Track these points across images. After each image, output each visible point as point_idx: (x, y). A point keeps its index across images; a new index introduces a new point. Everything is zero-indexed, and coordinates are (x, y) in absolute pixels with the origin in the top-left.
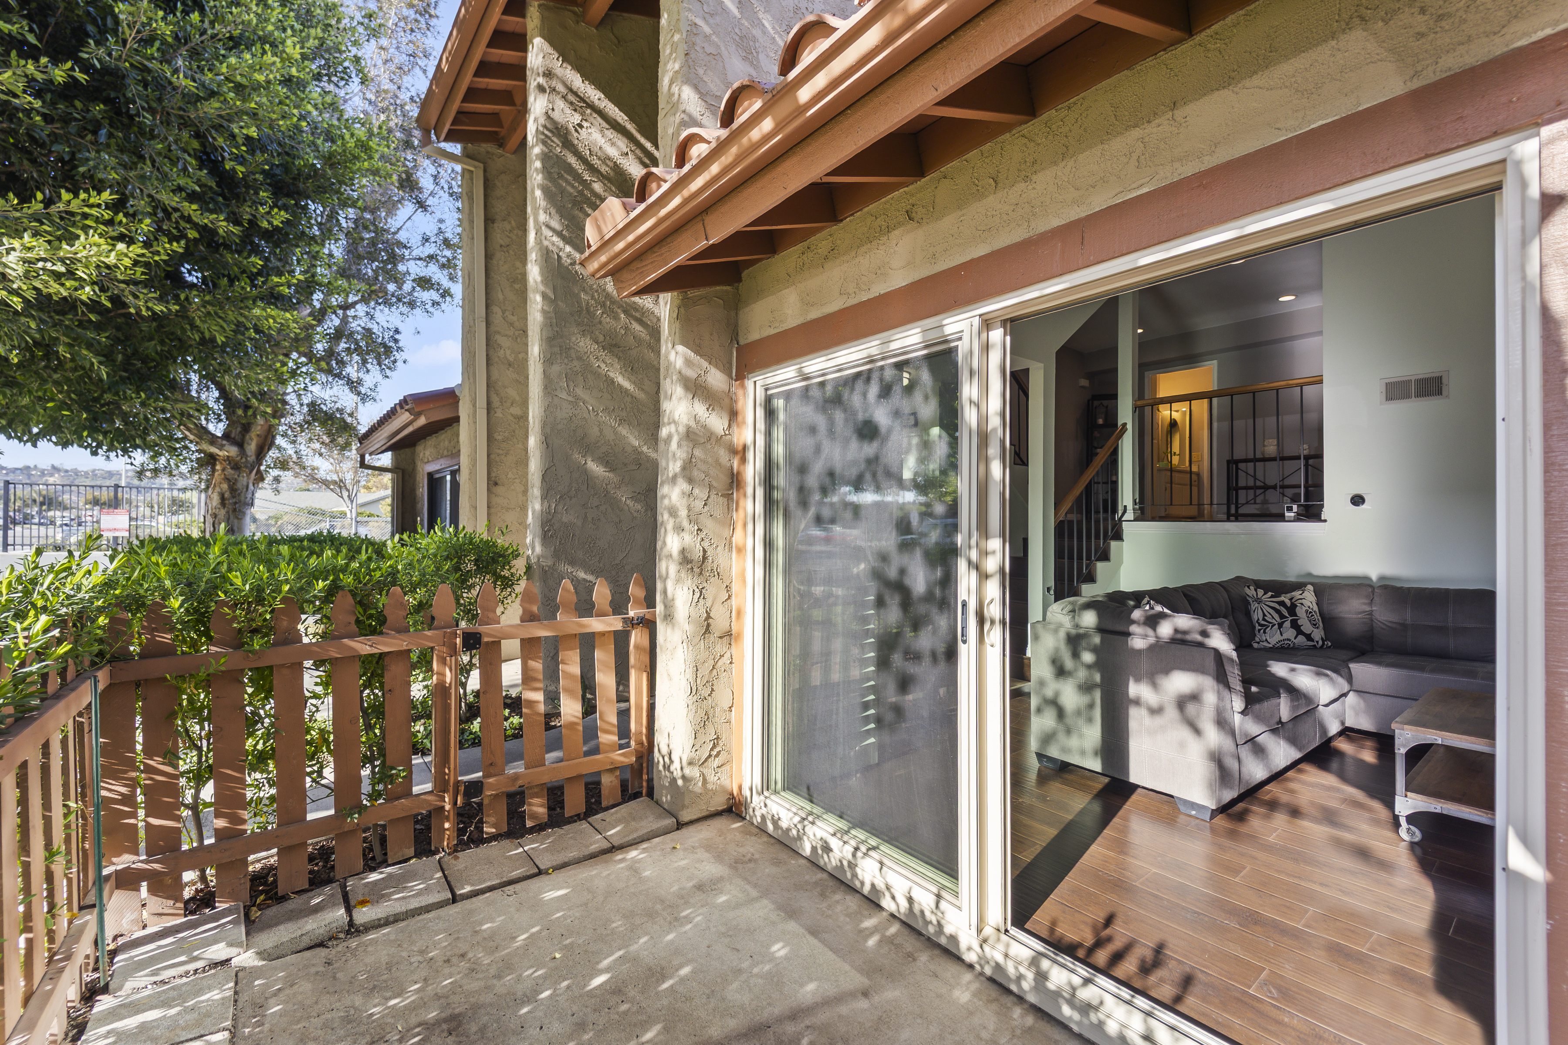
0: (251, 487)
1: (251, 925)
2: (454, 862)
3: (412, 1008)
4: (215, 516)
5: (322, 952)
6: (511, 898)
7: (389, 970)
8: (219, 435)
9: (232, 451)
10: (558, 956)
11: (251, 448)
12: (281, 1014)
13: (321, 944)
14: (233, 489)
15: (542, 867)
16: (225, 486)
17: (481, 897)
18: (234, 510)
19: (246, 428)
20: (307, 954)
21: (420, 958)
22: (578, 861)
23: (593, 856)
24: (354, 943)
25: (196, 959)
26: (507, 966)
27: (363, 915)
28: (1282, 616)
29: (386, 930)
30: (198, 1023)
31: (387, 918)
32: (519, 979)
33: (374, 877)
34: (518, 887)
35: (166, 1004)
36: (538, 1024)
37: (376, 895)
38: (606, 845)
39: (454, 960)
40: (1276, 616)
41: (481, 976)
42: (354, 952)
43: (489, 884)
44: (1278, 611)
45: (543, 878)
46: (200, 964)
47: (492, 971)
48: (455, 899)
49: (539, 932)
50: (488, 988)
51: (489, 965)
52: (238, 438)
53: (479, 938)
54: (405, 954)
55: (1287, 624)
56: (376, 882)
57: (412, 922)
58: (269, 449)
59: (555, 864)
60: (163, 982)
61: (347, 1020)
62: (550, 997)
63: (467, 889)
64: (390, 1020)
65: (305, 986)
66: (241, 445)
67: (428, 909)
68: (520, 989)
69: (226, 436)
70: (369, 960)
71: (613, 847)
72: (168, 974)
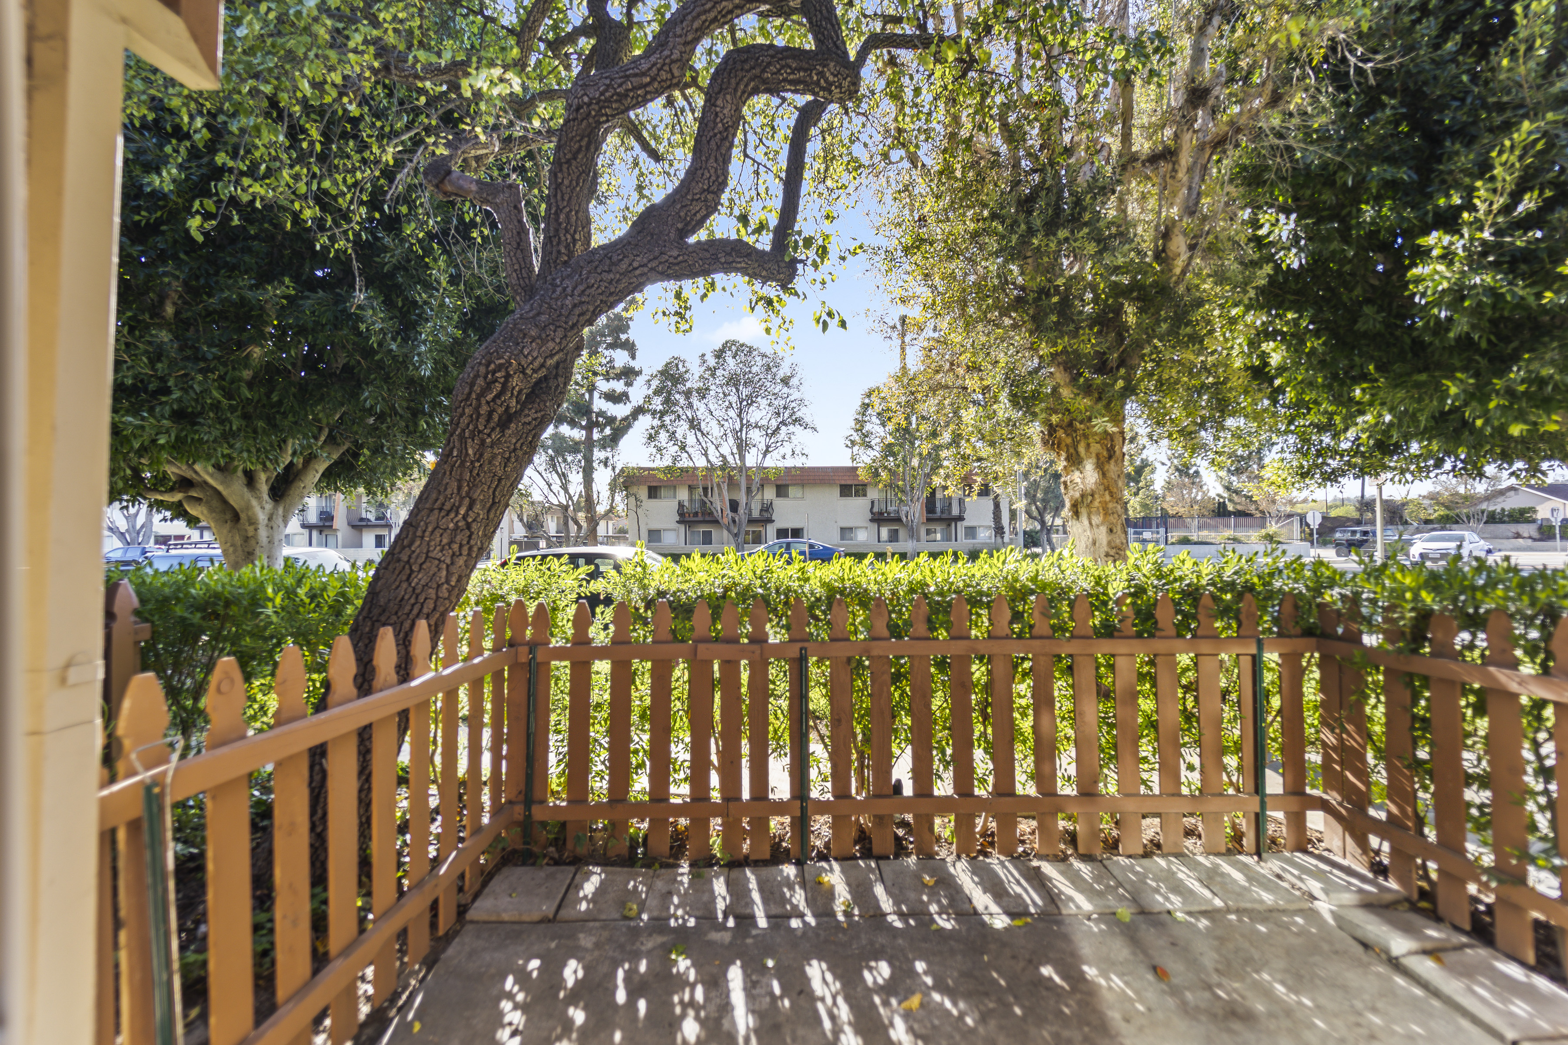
1: (1375, 906)
3: (1272, 998)
5: (1359, 950)
7: (1334, 986)
13: (1365, 946)
20: (1352, 942)
24: (1374, 964)
25: (1304, 880)
27: (1419, 963)
30: (1228, 892)
35: (1253, 881)
42: (1366, 966)
46: (1299, 884)
54: (1367, 998)
60: (1279, 877)
61: (1249, 961)
64: (1253, 984)
65: (1298, 942)
72: (1288, 876)
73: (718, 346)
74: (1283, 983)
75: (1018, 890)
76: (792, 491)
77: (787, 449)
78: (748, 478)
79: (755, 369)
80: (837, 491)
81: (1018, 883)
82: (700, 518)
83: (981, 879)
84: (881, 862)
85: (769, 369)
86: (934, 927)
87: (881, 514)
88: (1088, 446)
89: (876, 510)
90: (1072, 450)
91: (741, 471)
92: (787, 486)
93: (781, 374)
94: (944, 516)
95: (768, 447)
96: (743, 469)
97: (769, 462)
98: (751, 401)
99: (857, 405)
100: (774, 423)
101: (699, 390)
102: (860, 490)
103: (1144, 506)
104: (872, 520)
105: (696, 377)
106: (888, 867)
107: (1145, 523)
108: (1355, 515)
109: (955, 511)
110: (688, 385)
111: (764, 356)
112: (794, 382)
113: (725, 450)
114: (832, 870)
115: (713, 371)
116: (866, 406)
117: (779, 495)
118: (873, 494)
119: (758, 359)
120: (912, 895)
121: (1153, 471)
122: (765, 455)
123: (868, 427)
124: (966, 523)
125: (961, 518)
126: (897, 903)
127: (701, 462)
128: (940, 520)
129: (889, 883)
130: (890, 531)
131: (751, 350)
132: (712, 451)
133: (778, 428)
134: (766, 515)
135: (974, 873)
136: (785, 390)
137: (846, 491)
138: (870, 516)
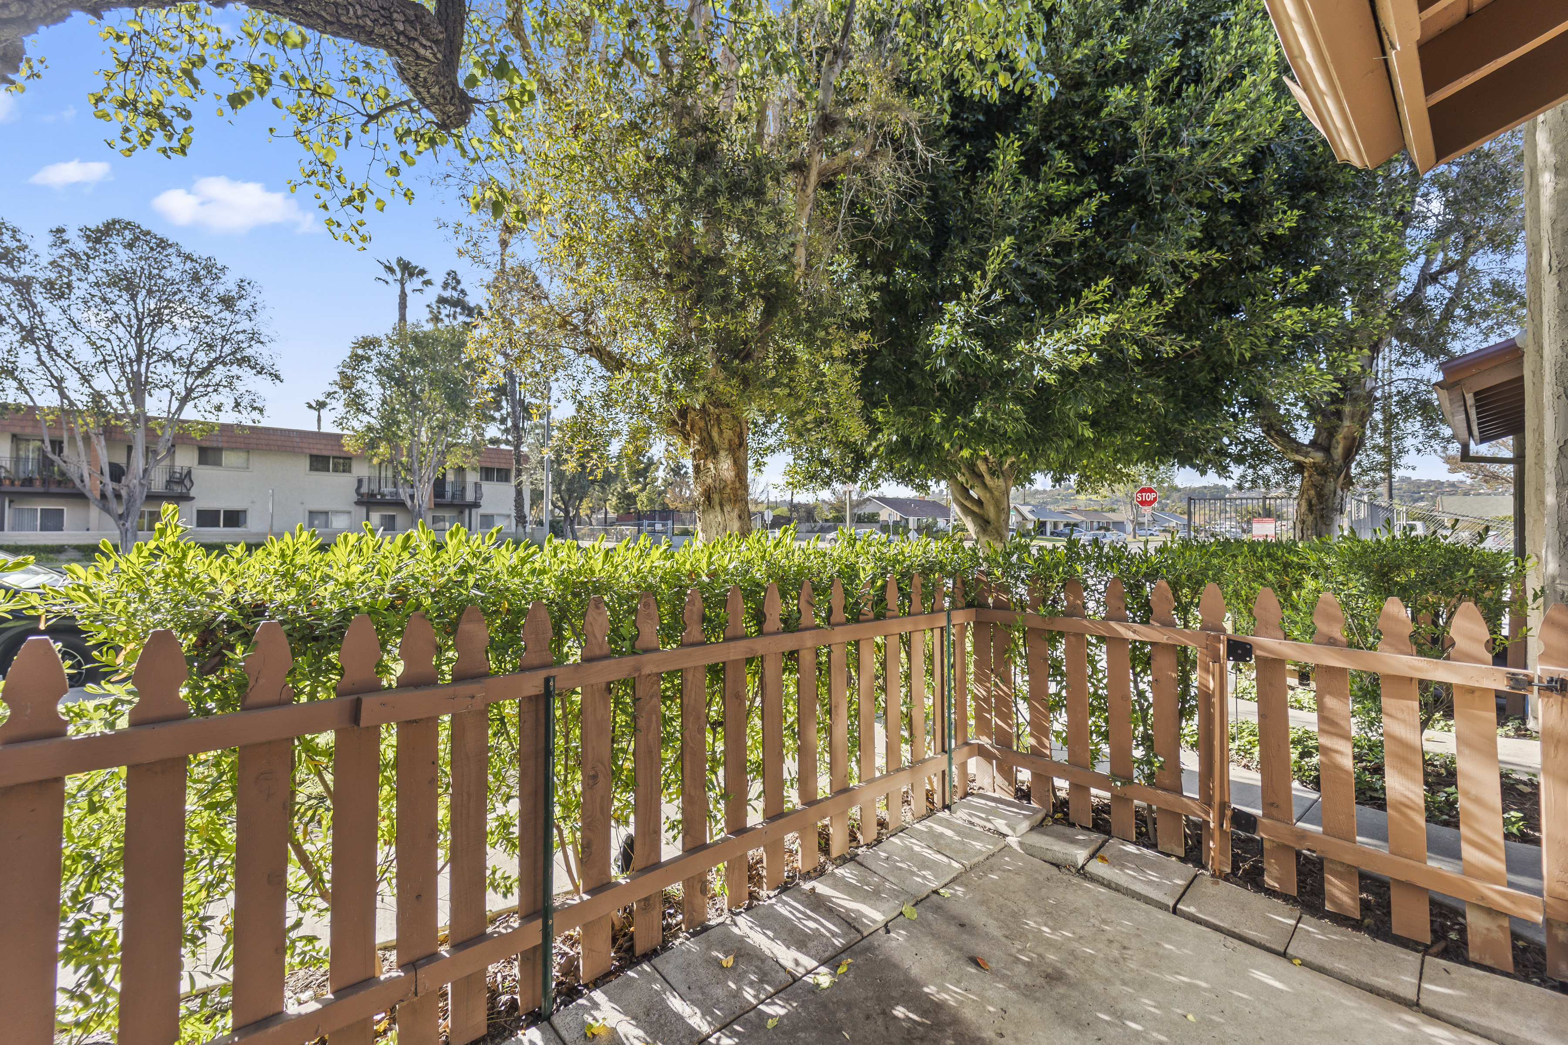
0: (1339, 492)
1: (1038, 827)
2: (1209, 884)
3: (1050, 943)
4: (1303, 522)
5: (1054, 871)
6: (1224, 949)
7: (1071, 912)
8: (1307, 442)
9: (1318, 457)
10: (1190, 1017)
11: (1338, 451)
12: (994, 882)
13: (1057, 866)
14: (1320, 496)
15: (1290, 951)
16: (1312, 492)
17: (1199, 927)
18: (1322, 516)
19: (1331, 433)
20: (1047, 865)
21: (1097, 923)
22: (1346, 981)
23: (1373, 990)
24: (1075, 880)
25: (989, 821)
26: (1143, 985)
27: (1097, 867)
29: (1102, 890)
30: (957, 852)
31: (1110, 882)
32: (1133, 999)
33: (1131, 848)
34: (1245, 947)
35: (958, 833)
36: (1101, 1035)
37: (1120, 861)
38: (1410, 994)
39: (1115, 945)
41: (1115, 970)
42: (1069, 884)
43: (1216, 922)
45: (1282, 963)
46: (989, 825)
47: (1127, 976)
48: (1175, 911)
49: (1205, 990)
50: (1108, 981)
51: (1132, 970)
52: (1325, 444)
53: (1153, 949)
54: (1092, 913)
56: (1128, 853)
57: (1128, 901)
58: (1357, 453)
59: (1309, 958)
60: (972, 824)
61: (1014, 915)
62: (1137, 1033)
63: (1192, 910)
64: (1030, 936)
65: (1022, 880)
66: (1327, 450)
67: (1148, 900)
68: (1125, 1005)
69: (1313, 443)
70: (1070, 897)
71: (1417, 1004)
72: (975, 820)
73: (96, 222)
74: (1046, 925)
75: (812, 924)
76: (228, 458)
77: (225, 398)
78: (150, 433)
79: (168, 274)
80: (306, 463)
81: (810, 918)
82: (38, 487)
83: (774, 931)
84: (656, 961)
85: (196, 278)
86: (771, 1024)
87: (373, 495)
88: (721, 432)
89: (364, 490)
90: (705, 434)
91: (135, 419)
92: (219, 450)
93: (220, 289)
94: (456, 502)
95: (189, 391)
96: (140, 418)
97: (189, 413)
98: (158, 319)
99: (345, 354)
100: (202, 358)
101: (49, 285)
102: (344, 463)
103: (651, 501)
104: (358, 503)
105: (44, 261)
106: (668, 963)
107: (651, 516)
108: (788, 514)
109: (470, 497)
110: (26, 271)
111: (188, 257)
112: (243, 305)
113: (103, 382)
114: (596, 1005)
115: (81, 262)
116: (357, 360)
117: (202, 461)
118: (360, 470)
119: (175, 260)
120: (718, 992)
121: (657, 469)
122: (183, 401)
123: (360, 385)
124: (481, 511)
125: (476, 505)
126: (706, 1012)
127: (48, 399)
128: (450, 506)
129: (683, 989)
130: (384, 517)
131: (163, 244)
132: (72, 382)
133: (211, 365)
134: (178, 489)
135: (763, 926)
136: (226, 314)
137: (319, 463)
138: (355, 498)
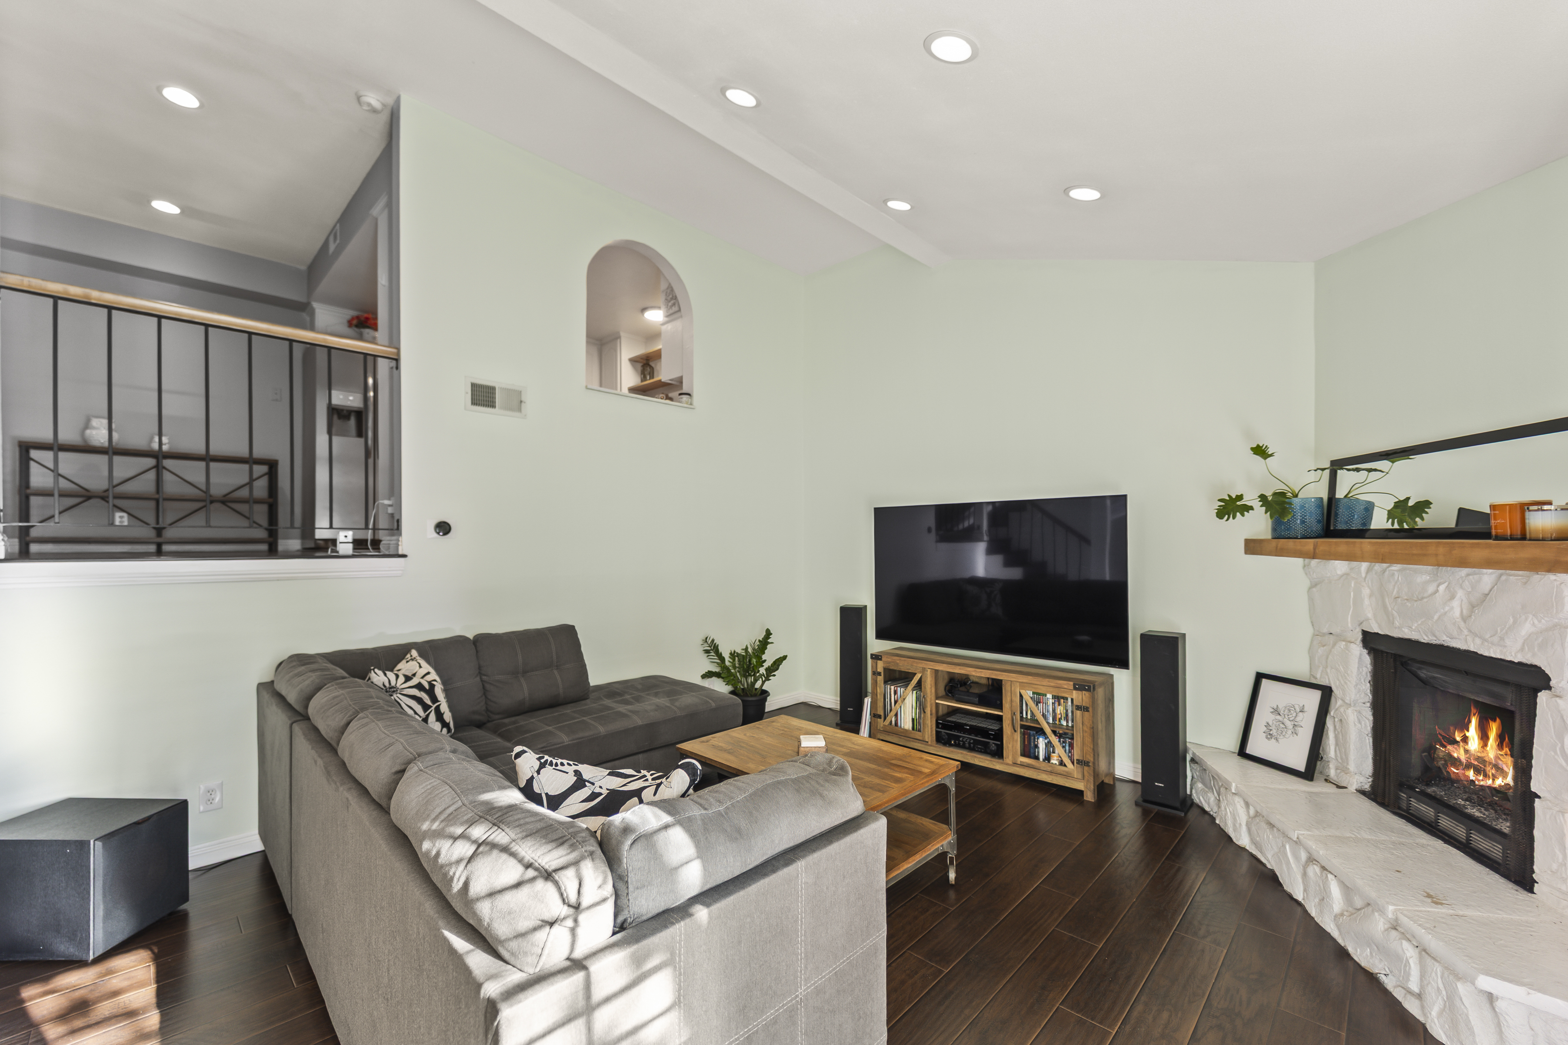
28: (426, 707)
40: (419, 709)
44: (419, 700)
55: (432, 717)
